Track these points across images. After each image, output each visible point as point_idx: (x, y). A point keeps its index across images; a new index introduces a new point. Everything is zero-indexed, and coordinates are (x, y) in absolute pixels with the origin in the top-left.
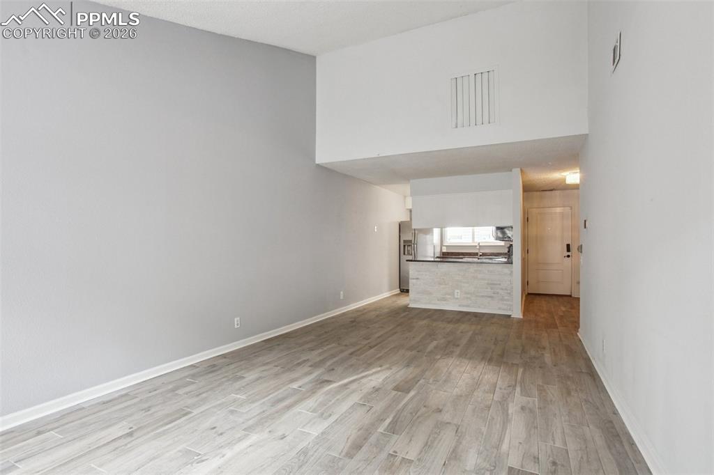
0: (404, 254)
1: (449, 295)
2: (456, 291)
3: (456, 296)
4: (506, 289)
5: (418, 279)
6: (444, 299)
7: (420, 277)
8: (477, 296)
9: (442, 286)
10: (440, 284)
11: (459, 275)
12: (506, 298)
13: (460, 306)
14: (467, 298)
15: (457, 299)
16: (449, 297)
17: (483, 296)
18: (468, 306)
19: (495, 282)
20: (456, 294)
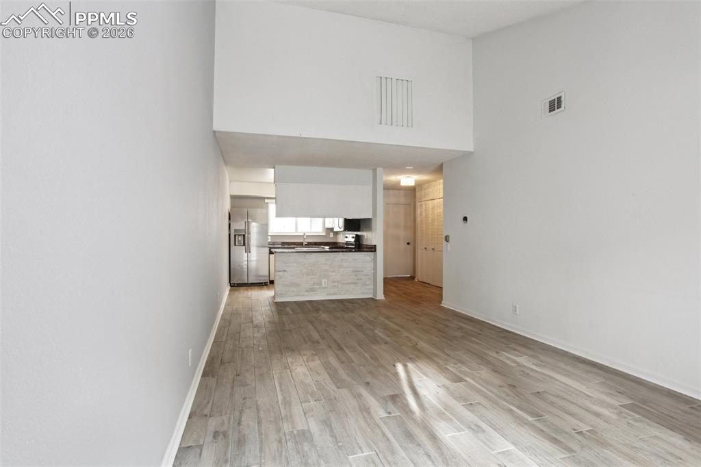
0: (235, 245)
1: (318, 284)
2: (323, 281)
3: (323, 286)
4: (368, 275)
5: (285, 271)
6: (312, 290)
7: (286, 269)
8: (344, 284)
9: (310, 277)
10: (308, 275)
11: (326, 264)
12: (367, 283)
13: (327, 295)
14: (334, 286)
15: (325, 288)
16: (318, 286)
17: (348, 283)
18: (335, 294)
19: (359, 269)
20: (323, 283)
